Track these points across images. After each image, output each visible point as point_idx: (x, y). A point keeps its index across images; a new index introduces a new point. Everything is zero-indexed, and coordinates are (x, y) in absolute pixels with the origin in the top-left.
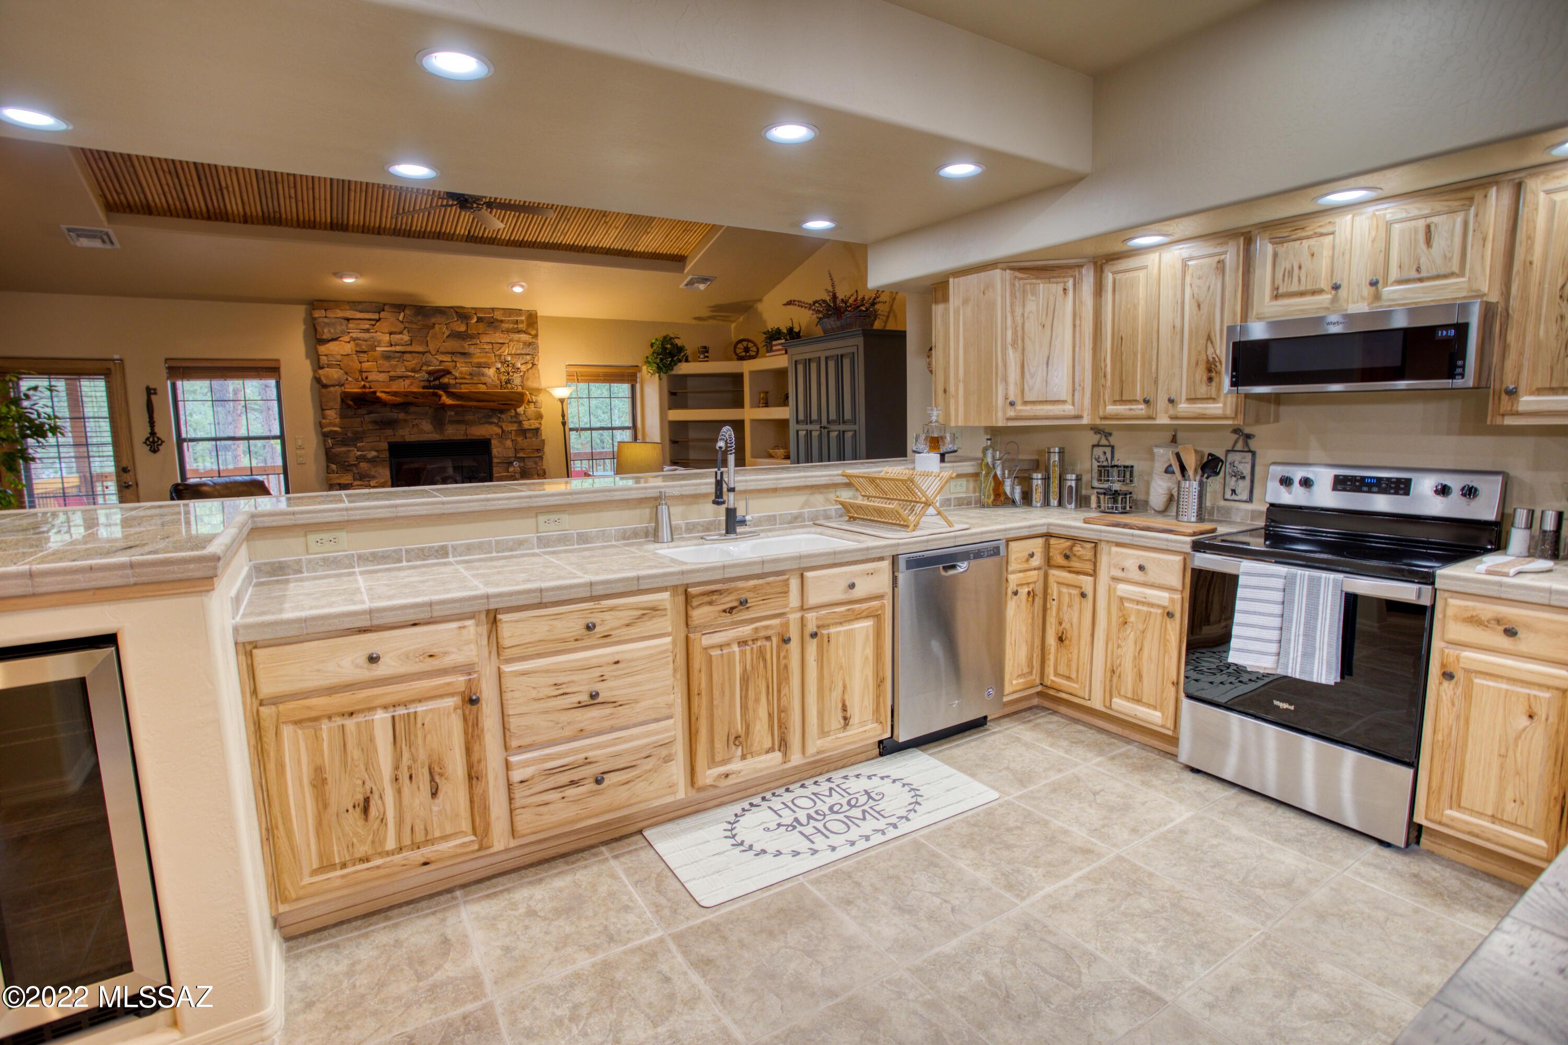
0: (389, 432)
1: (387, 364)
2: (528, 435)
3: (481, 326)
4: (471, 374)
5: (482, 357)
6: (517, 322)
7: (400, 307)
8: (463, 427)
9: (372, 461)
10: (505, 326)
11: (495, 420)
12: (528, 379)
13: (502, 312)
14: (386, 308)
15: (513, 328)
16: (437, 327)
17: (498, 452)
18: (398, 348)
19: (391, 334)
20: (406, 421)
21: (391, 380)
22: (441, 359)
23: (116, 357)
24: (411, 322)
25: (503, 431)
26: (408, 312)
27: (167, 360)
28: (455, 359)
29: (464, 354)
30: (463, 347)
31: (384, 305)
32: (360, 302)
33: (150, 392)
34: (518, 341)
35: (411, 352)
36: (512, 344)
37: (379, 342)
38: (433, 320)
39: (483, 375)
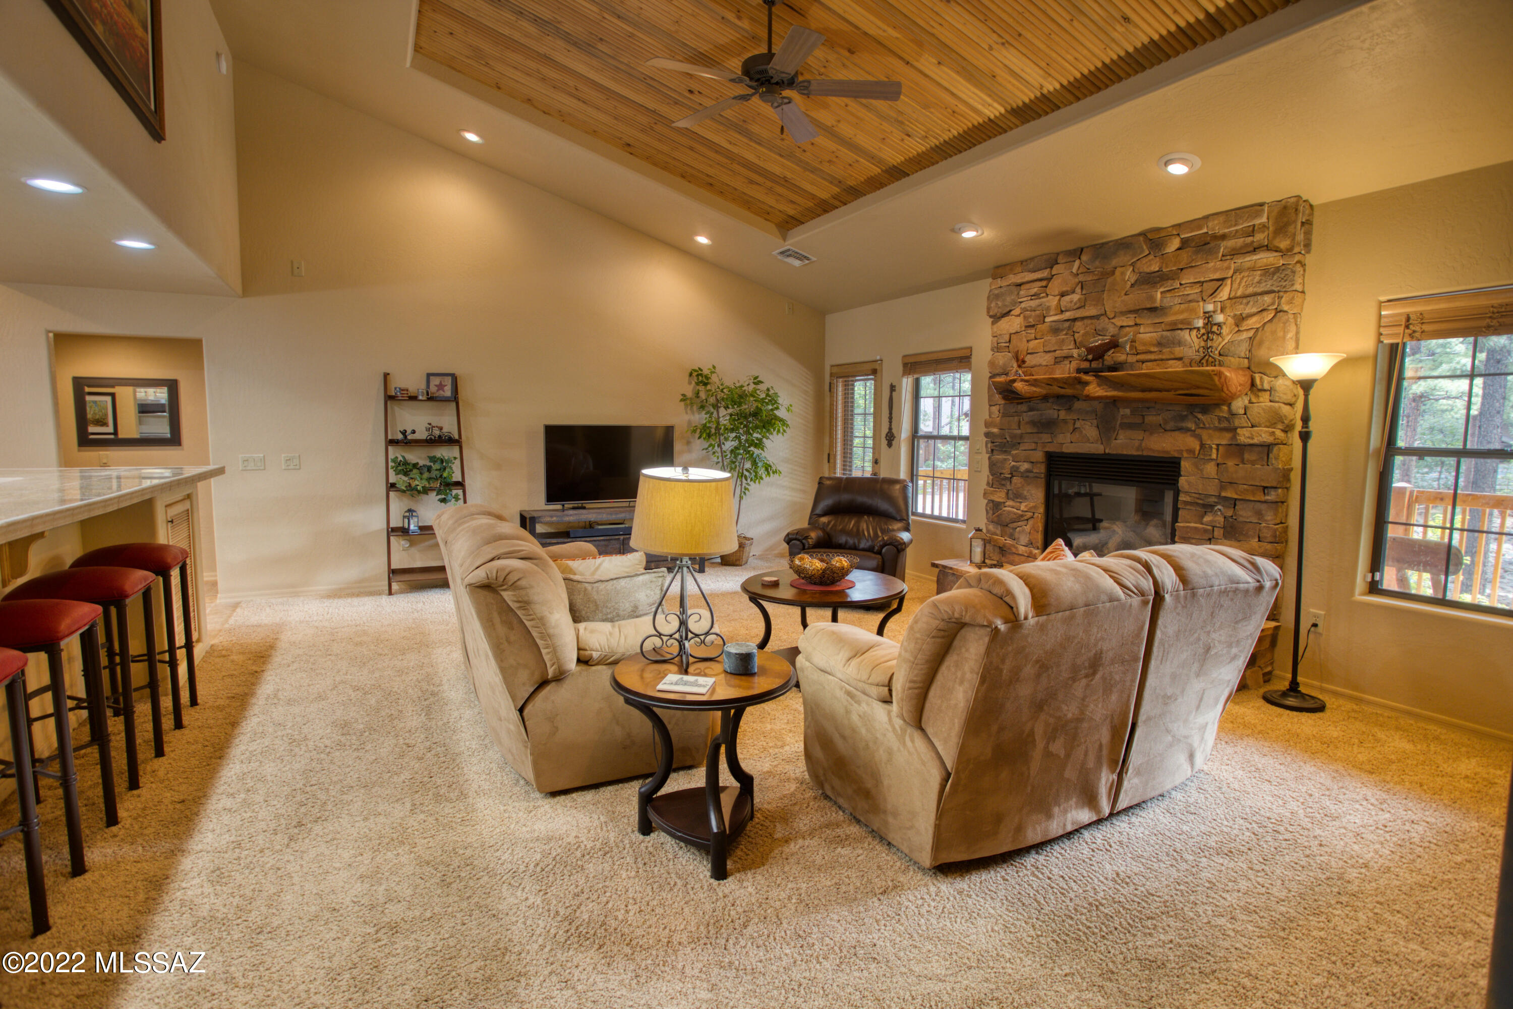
0: (1046, 437)
1: (1053, 339)
2: (1246, 456)
3: (1185, 256)
4: (1159, 344)
5: (1182, 312)
6: (1252, 231)
7: (1078, 253)
8: (1138, 435)
9: (1026, 475)
10: (1225, 246)
11: (1192, 426)
12: (1260, 344)
13: (1222, 218)
14: (1061, 259)
15: (1246, 245)
16: (1118, 272)
17: (1189, 483)
18: (1067, 315)
19: (1062, 295)
20: (1065, 421)
21: (1056, 363)
22: (1119, 324)
23: (878, 358)
24: (1088, 271)
25: (1202, 446)
26: (1084, 258)
27: (904, 356)
28: (1138, 321)
29: (1153, 310)
30: (1152, 298)
31: (1058, 254)
32: (1032, 259)
33: (893, 388)
34: (1253, 269)
35: (1083, 318)
36: (1238, 277)
37: (1048, 308)
38: (1114, 262)
39: (1180, 343)
